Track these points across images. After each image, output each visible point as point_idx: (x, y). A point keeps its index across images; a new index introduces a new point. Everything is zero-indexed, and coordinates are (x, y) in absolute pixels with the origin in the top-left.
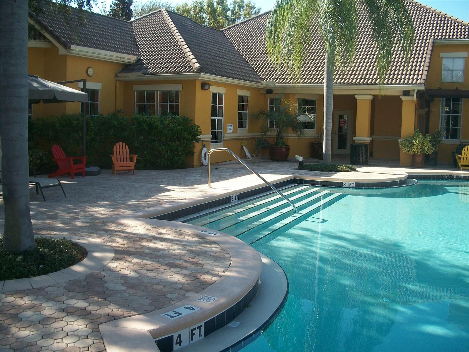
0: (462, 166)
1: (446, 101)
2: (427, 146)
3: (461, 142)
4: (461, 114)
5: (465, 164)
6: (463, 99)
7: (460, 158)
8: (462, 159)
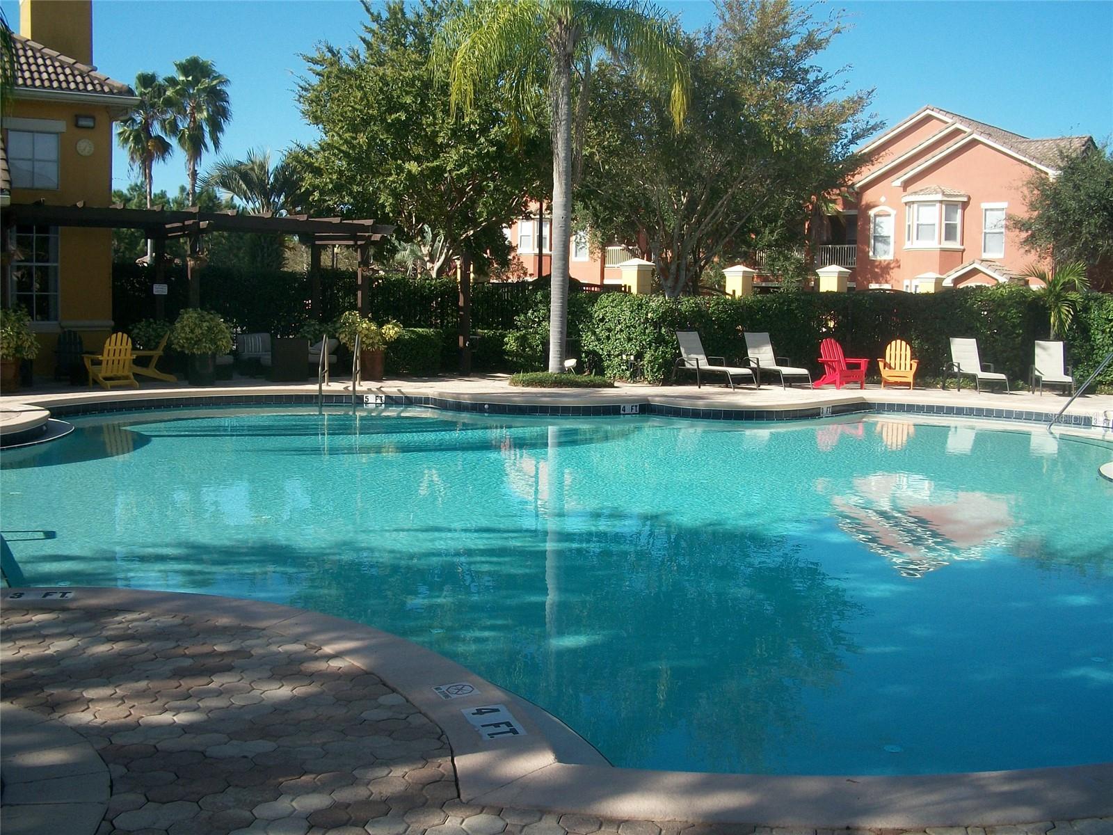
0: (106, 379)
1: (18, 232)
2: (27, 339)
3: (62, 327)
4: (57, 262)
5: (109, 374)
6: (60, 228)
7: (99, 363)
8: (104, 363)
